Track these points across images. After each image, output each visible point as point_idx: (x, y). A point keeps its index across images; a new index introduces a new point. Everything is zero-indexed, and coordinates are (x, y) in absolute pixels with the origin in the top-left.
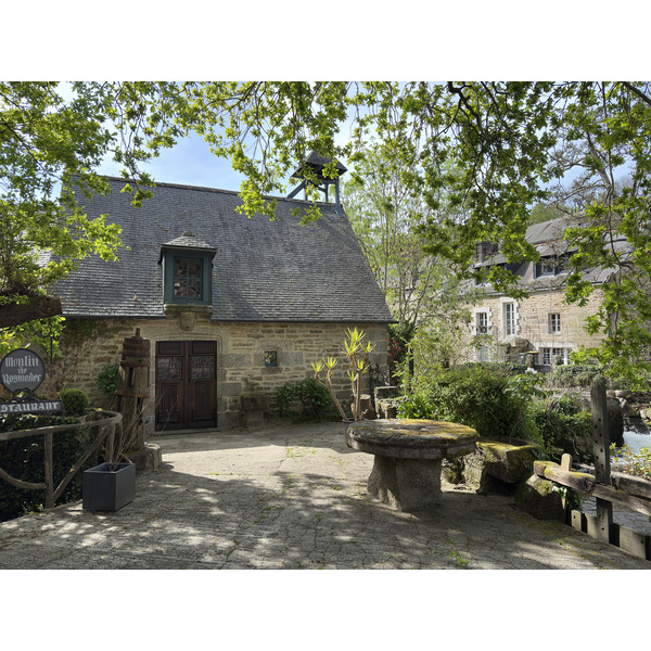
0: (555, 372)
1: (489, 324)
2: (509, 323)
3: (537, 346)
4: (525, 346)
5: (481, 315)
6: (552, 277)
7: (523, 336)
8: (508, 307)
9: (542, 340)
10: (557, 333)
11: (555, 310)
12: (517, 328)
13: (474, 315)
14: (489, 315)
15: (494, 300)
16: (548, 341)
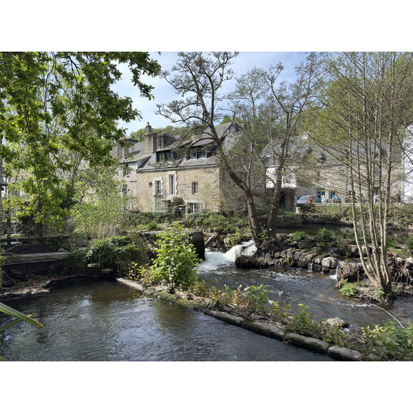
0: (186, 217)
1: (162, 188)
2: (172, 187)
3: (186, 202)
4: (179, 202)
5: (158, 182)
6: (195, 160)
7: (179, 196)
8: (172, 177)
9: (189, 199)
10: (197, 194)
11: (195, 180)
12: (176, 192)
13: (154, 182)
14: (162, 182)
15: (164, 173)
16: (192, 199)
